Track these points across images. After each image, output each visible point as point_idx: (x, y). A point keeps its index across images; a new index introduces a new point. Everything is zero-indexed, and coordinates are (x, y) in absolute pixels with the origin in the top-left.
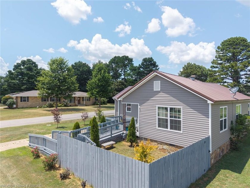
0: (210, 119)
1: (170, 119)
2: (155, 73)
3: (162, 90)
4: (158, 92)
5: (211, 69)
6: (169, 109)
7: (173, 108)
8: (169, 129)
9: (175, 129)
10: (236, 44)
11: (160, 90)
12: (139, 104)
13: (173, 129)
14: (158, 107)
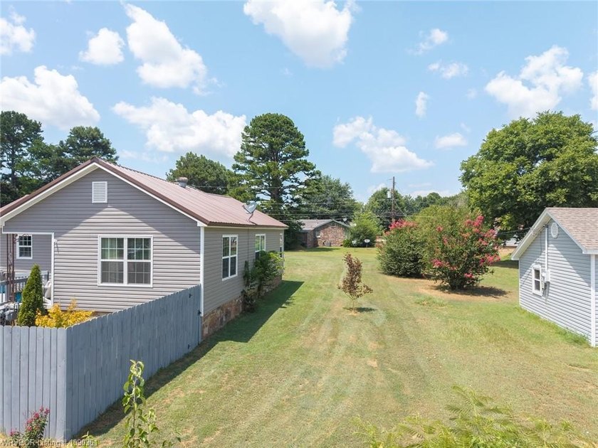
0: (202, 255)
1: (129, 263)
2: (94, 164)
3: (112, 202)
4: (101, 207)
5: (233, 171)
6: (126, 242)
7: (134, 239)
8: (125, 284)
9: (139, 282)
10: (276, 128)
11: (106, 201)
12: (53, 234)
13: (134, 282)
14: (102, 239)
